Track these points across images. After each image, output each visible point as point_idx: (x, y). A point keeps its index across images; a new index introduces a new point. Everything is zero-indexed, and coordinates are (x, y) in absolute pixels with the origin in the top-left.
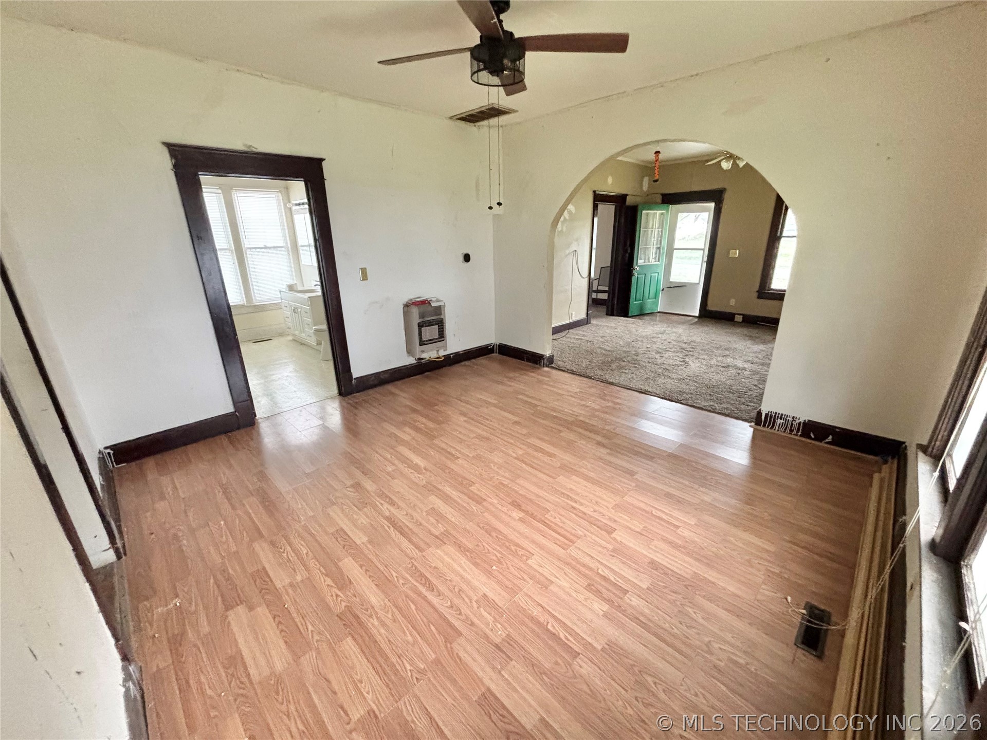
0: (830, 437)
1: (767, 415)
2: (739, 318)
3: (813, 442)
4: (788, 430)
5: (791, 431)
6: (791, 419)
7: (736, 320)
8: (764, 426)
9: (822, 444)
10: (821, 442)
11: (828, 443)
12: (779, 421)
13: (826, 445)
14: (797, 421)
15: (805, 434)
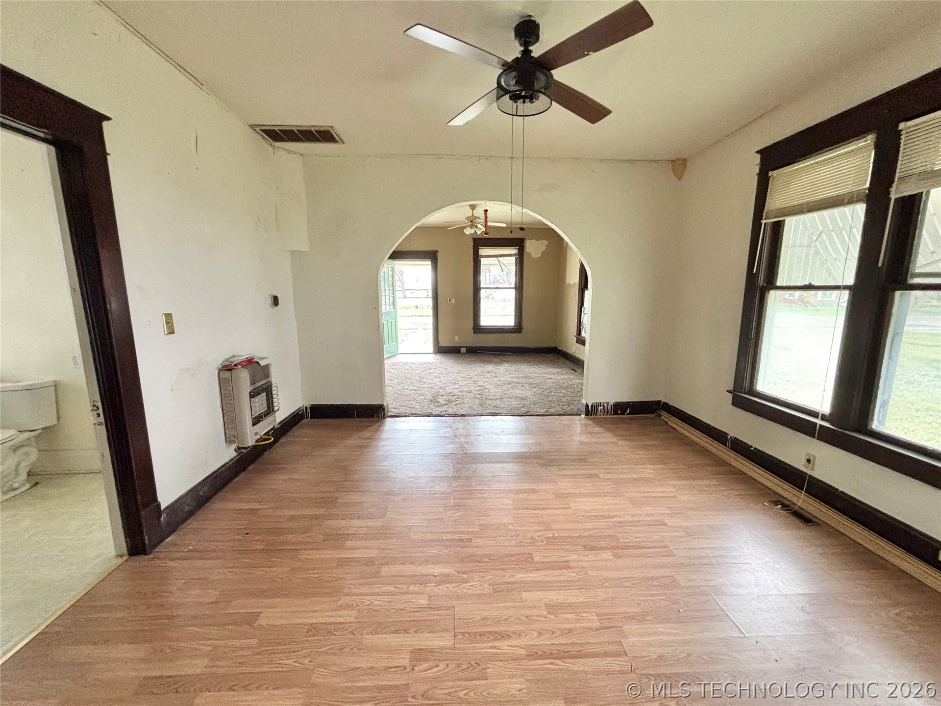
0: (629, 410)
1: (592, 406)
2: (463, 350)
3: (620, 416)
4: (606, 413)
5: (608, 412)
6: (606, 405)
7: (461, 352)
8: (591, 415)
9: (625, 416)
10: (624, 414)
11: (628, 414)
12: (600, 408)
13: (628, 416)
14: (610, 405)
15: (616, 413)
